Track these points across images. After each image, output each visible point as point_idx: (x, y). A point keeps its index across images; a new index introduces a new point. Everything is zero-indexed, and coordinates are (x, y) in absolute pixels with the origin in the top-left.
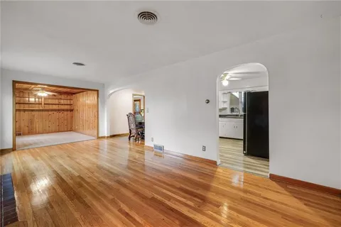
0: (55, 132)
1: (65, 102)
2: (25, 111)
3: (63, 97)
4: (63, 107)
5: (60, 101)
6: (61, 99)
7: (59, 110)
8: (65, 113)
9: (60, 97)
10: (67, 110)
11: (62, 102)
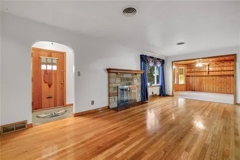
0: (218, 92)
1: (228, 68)
2: (197, 76)
3: (225, 64)
4: (225, 73)
5: (222, 68)
6: (223, 66)
7: (221, 76)
8: (228, 78)
9: (223, 64)
10: (229, 75)
11: (225, 68)
